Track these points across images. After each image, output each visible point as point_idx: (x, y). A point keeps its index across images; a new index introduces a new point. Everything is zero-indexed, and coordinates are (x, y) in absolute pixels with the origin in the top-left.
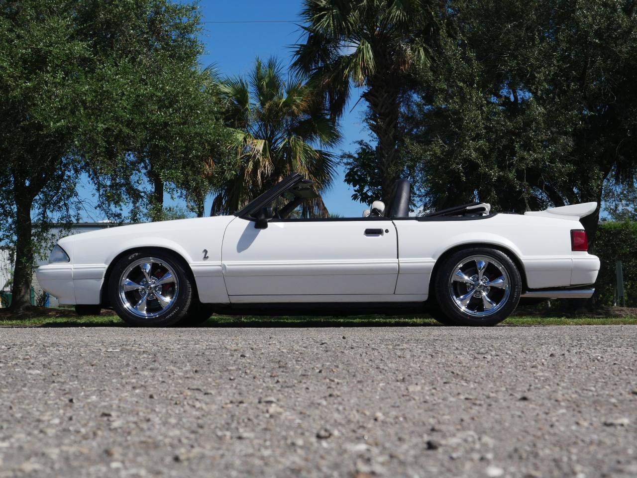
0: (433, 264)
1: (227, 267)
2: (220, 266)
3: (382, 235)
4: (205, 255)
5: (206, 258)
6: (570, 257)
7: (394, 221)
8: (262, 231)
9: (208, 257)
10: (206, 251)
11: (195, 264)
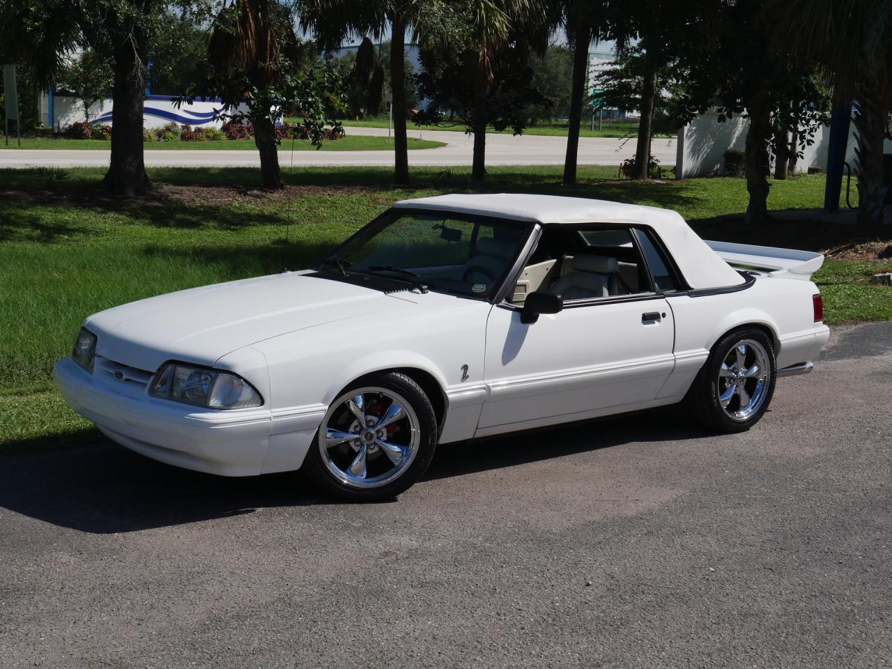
0: (707, 357)
1: (493, 389)
2: (485, 388)
3: (659, 321)
4: (465, 373)
5: (465, 377)
6: (812, 331)
7: (667, 299)
8: (532, 328)
9: (468, 377)
10: (465, 368)
11: (453, 390)
